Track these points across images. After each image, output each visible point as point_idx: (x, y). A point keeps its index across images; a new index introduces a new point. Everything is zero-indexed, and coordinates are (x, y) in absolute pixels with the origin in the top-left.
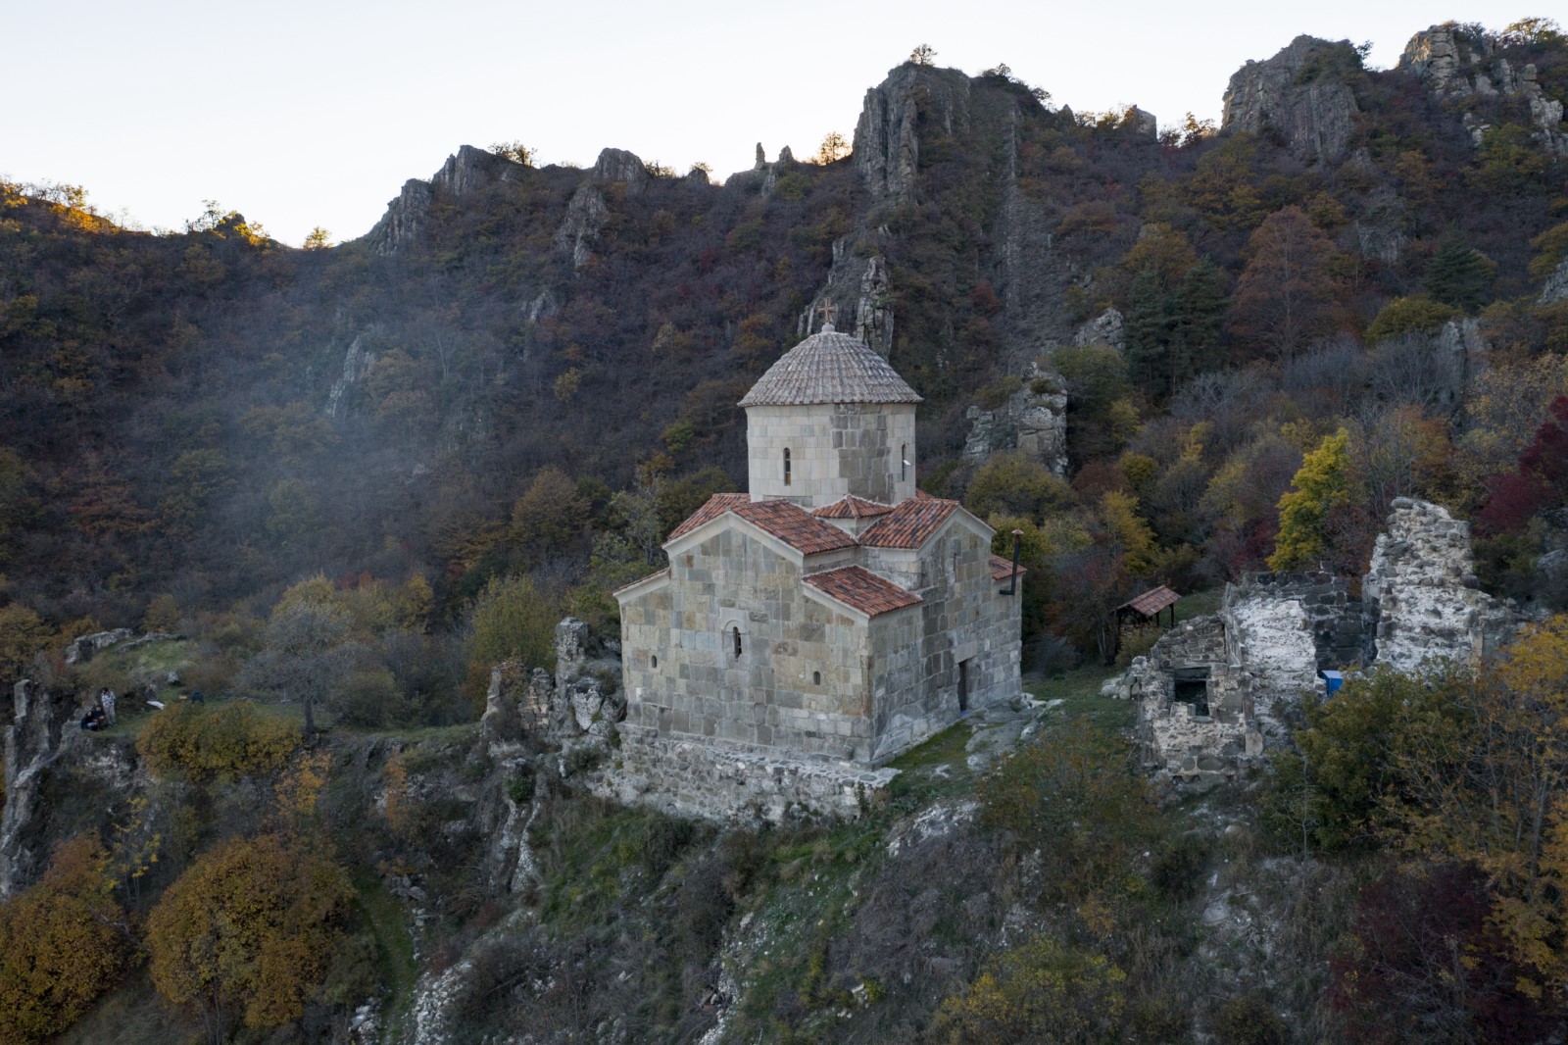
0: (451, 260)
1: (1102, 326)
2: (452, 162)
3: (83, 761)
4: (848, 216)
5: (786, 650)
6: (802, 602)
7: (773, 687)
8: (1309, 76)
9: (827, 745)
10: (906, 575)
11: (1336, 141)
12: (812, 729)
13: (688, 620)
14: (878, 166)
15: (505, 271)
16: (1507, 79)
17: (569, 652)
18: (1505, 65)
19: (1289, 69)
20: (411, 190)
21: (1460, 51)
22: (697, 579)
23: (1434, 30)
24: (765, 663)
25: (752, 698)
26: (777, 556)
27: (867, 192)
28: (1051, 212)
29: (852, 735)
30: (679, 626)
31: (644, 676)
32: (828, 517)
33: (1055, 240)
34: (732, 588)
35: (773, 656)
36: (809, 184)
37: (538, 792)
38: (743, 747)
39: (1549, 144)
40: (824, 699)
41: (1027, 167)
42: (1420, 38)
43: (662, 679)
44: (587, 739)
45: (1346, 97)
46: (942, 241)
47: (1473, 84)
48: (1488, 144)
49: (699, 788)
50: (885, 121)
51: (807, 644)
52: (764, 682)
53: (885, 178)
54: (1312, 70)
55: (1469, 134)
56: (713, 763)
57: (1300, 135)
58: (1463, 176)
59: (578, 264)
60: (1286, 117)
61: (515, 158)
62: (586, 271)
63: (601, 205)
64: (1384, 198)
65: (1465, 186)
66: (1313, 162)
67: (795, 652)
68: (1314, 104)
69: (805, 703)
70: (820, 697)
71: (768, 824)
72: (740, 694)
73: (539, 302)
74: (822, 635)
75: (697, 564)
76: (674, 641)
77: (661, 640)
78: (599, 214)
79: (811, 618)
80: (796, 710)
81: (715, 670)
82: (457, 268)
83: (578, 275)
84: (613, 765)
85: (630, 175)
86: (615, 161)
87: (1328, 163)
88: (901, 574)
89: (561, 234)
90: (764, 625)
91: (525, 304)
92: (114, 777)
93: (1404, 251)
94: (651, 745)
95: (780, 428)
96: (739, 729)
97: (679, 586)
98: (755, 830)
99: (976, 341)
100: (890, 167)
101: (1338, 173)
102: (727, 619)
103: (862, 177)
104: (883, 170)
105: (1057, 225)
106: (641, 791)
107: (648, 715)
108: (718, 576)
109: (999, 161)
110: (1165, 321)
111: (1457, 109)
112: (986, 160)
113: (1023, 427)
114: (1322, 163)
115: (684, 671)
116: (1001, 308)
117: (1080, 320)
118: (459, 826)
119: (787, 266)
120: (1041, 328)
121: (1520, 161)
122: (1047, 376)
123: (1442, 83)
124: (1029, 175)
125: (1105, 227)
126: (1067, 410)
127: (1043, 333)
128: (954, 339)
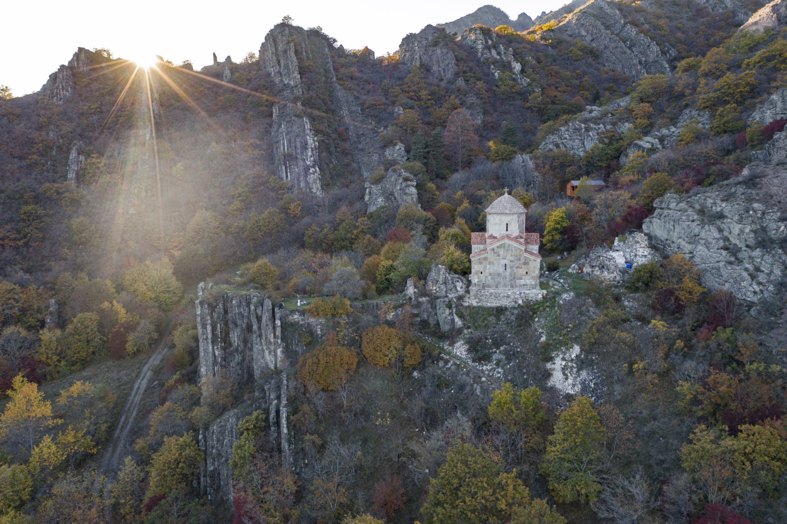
1: (399, 150)
5: (519, 268)
6: (524, 257)
7: (515, 276)
8: (435, 44)
9: (528, 287)
10: (536, 250)
11: (450, 72)
12: (525, 284)
13: (492, 263)
16: (502, 52)
18: (501, 47)
19: (427, 39)
21: (485, 38)
22: (495, 254)
23: (475, 29)
24: (513, 271)
25: (509, 279)
26: (518, 248)
27: (274, 82)
28: (357, 98)
29: (535, 284)
30: (489, 264)
31: (478, 277)
32: (518, 238)
33: (362, 110)
34: (505, 255)
35: (516, 269)
36: (249, 77)
37: (453, 306)
38: (507, 289)
39: (519, 81)
41: (340, 76)
43: (484, 277)
44: (459, 293)
45: (451, 54)
46: (319, 109)
47: (490, 53)
48: (501, 79)
49: (495, 300)
50: (277, 50)
51: (525, 266)
52: (513, 275)
54: (436, 42)
55: (493, 74)
56: (500, 294)
57: (435, 68)
58: (494, 91)
60: (428, 59)
64: (471, 99)
65: (496, 95)
66: (442, 80)
67: (521, 268)
68: (439, 56)
69: (523, 278)
70: (527, 277)
71: (519, 304)
72: (506, 278)
74: (529, 264)
75: (495, 250)
76: (488, 268)
77: (484, 268)
79: (526, 260)
81: (499, 273)
82: (100, 112)
84: (467, 298)
87: (449, 82)
90: (513, 263)
91: (141, 131)
92: (299, 320)
93: (483, 121)
94: (480, 292)
95: (506, 219)
96: (505, 285)
97: (490, 256)
98: (517, 306)
99: (345, 153)
100: (284, 72)
101: (453, 87)
102: (503, 262)
103: (269, 74)
104: (279, 72)
105: (363, 104)
106: (478, 303)
107: (479, 285)
108: (501, 252)
109: (327, 71)
110: (426, 150)
111: (487, 63)
112: (322, 71)
113: (406, 194)
114: (446, 81)
115: (490, 274)
116: (349, 138)
117: (385, 147)
118: (418, 319)
119: (252, 116)
120: (369, 148)
121: (513, 87)
122: (408, 175)
123: (480, 50)
124: (341, 79)
125: (383, 107)
126: (417, 187)
127: (371, 150)
128: (336, 152)
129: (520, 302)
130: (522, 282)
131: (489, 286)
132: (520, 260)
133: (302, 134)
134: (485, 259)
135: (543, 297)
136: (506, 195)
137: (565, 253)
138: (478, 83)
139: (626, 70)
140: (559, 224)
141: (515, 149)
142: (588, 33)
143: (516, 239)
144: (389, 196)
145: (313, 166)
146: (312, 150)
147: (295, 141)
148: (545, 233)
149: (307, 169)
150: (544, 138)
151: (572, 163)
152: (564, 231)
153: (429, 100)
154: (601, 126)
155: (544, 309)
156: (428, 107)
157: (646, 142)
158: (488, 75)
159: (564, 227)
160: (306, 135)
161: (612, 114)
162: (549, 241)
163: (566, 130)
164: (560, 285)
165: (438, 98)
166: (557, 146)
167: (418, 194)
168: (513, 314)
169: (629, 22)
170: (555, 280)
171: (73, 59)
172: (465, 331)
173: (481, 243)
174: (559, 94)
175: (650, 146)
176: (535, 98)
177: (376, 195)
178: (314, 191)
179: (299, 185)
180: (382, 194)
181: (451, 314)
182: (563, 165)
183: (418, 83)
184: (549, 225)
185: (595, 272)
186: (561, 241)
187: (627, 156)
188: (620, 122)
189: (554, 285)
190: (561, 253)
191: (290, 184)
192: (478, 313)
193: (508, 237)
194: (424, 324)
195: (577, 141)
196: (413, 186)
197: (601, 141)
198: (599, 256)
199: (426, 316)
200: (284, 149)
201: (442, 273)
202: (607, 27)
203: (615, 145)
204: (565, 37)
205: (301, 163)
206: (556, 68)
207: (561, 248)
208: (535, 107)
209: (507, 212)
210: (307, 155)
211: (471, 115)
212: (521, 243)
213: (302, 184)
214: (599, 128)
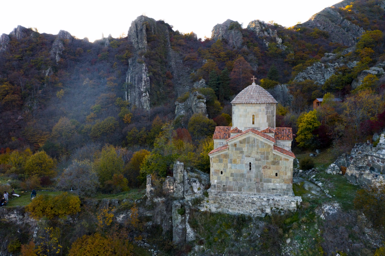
0: (19, 58)
1: (201, 83)
2: (16, 30)
3: (4, 216)
4: (131, 52)
5: (267, 168)
6: (273, 155)
7: (262, 177)
8: (231, 28)
9: (278, 192)
10: (288, 147)
11: (239, 43)
12: (274, 188)
13: (234, 161)
14: (136, 41)
15: (37, 61)
16: (271, 33)
17: (181, 171)
18: (270, 30)
19: (227, 26)
20: (4, 36)
21: (261, 26)
22: (238, 150)
23: (255, 21)
24: (260, 171)
25: (255, 181)
26: (265, 143)
27: (133, 47)
28: (181, 55)
29: (287, 188)
30: (231, 162)
31: (218, 177)
32: (266, 133)
33: (183, 62)
34: (250, 152)
35: (263, 170)
36: (119, 44)
37: (187, 212)
38: (252, 194)
39: (281, 47)
40: (278, 180)
41: (173, 44)
42: (252, 22)
43: (225, 177)
44: (196, 195)
45: (240, 34)
46: (156, 61)
47: (264, 33)
48: (269, 47)
49: (238, 206)
50: (137, 29)
51: (274, 166)
52: (259, 177)
53: (138, 44)
54: (232, 27)
55: (265, 44)
56: (244, 199)
57: (231, 41)
58: (266, 53)
59: (57, 61)
60: (227, 37)
61: (34, 30)
62: (60, 63)
63: (62, 45)
64: (251, 57)
65: (266, 55)
66: (234, 47)
67: (270, 168)
68: (233, 34)
69: (272, 181)
70: (277, 179)
71: (267, 214)
72: (251, 180)
73: (48, 71)
74: (279, 164)
75: (237, 146)
76: (229, 167)
77: (224, 167)
78: (62, 47)
79: (275, 159)
80: (269, 184)
81: (243, 174)
82: (21, 60)
83: (57, 64)
84: (205, 202)
85: (68, 38)
86: (64, 34)
87: (238, 48)
88: (287, 147)
89: (52, 52)
90: (260, 162)
91: (44, 71)
92: (16, 220)
93: (258, 69)
94: (220, 195)
95: (252, 110)
96: (250, 189)
97: (231, 152)
98: (263, 216)
99: (169, 85)
100: (139, 41)
101: (241, 51)
102: (247, 160)
103: (132, 43)
104: (137, 42)
105: (183, 58)
106: (217, 208)
107: (219, 187)
108: (245, 149)
109: (166, 42)
110: (218, 82)
111: (262, 39)
112: (163, 41)
113: (198, 107)
114: (236, 48)
115: (232, 175)
116: (173, 78)
117: (194, 81)
118: (150, 223)
119: (116, 65)
120: (184, 83)
121: (276, 51)
122: (200, 95)
123: (258, 32)
124: (174, 46)
125: (195, 59)
126: (206, 103)
127: (185, 84)
128: (163, 85)
129: (268, 211)
130: (271, 185)
131: (231, 189)
132: (267, 158)
133: (140, 73)
134: (226, 156)
135: (298, 206)
136: (254, 84)
137: (317, 151)
138: (255, 48)
139: (345, 43)
140: (311, 124)
141: (277, 82)
142: (321, 25)
143: (264, 133)
144: (189, 109)
145: (145, 92)
146: (145, 82)
147: (135, 76)
148: (298, 132)
149: (140, 94)
150: (296, 75)
151: (316, 88)
152: (315, 131)
153: (225, 57)
154: (336, 63)
155: (299, 227)
156: (225, 62)
157: (373, 71)
158: (262, 45)
159: (316, 127)
160: (142, 73)
161: (344, 57)
162: (302, 140)
163: (311, 68)
164: (318, 189)
165: (231, 57)
166: (305, 78)
167: (207, 108)
168: (258, 228)
169: (346, 18)
170: (312, 182)
171: (13, 32)
172: (196, 248)
173: (224, 138)
174: (305, 55)
175: (376, 73)
176: (290, 56)
177: (181, 109)
178: (145, 107)
179: (135, 103)
180: (184, 108)
181: (183, 222)
182: (310, 90)
183: (219, 48)
184: (302, 125)
185: (365, 176)
186: (313, 140)
187: (357, 81)
188: (350, 61)
189: (310, 189)
190: (313, 150)
191: (129, 103)
192: (215, 223)
193: (254, 130)
194: (157, 229)
195: (319, 75)
196: (203, 102)
197: (336, 73)
198: (367, 156)
199: (159, 220)
200: (128, 81)
201: (179, 170)
202: (333, 21)
203: (347, 75)
204: (307, 27)
205: (137, 90)
206: (303, 42)
207: (313, 146)
208: (290, 61)
209: (254, 101)
210: (141, 85)
211: (251, 65)
212: (269, 138)
213: (137, 103)
214: (335, 65)
